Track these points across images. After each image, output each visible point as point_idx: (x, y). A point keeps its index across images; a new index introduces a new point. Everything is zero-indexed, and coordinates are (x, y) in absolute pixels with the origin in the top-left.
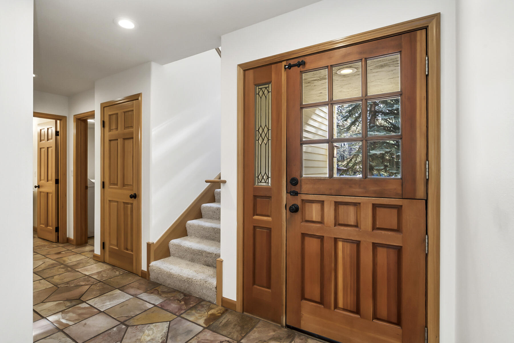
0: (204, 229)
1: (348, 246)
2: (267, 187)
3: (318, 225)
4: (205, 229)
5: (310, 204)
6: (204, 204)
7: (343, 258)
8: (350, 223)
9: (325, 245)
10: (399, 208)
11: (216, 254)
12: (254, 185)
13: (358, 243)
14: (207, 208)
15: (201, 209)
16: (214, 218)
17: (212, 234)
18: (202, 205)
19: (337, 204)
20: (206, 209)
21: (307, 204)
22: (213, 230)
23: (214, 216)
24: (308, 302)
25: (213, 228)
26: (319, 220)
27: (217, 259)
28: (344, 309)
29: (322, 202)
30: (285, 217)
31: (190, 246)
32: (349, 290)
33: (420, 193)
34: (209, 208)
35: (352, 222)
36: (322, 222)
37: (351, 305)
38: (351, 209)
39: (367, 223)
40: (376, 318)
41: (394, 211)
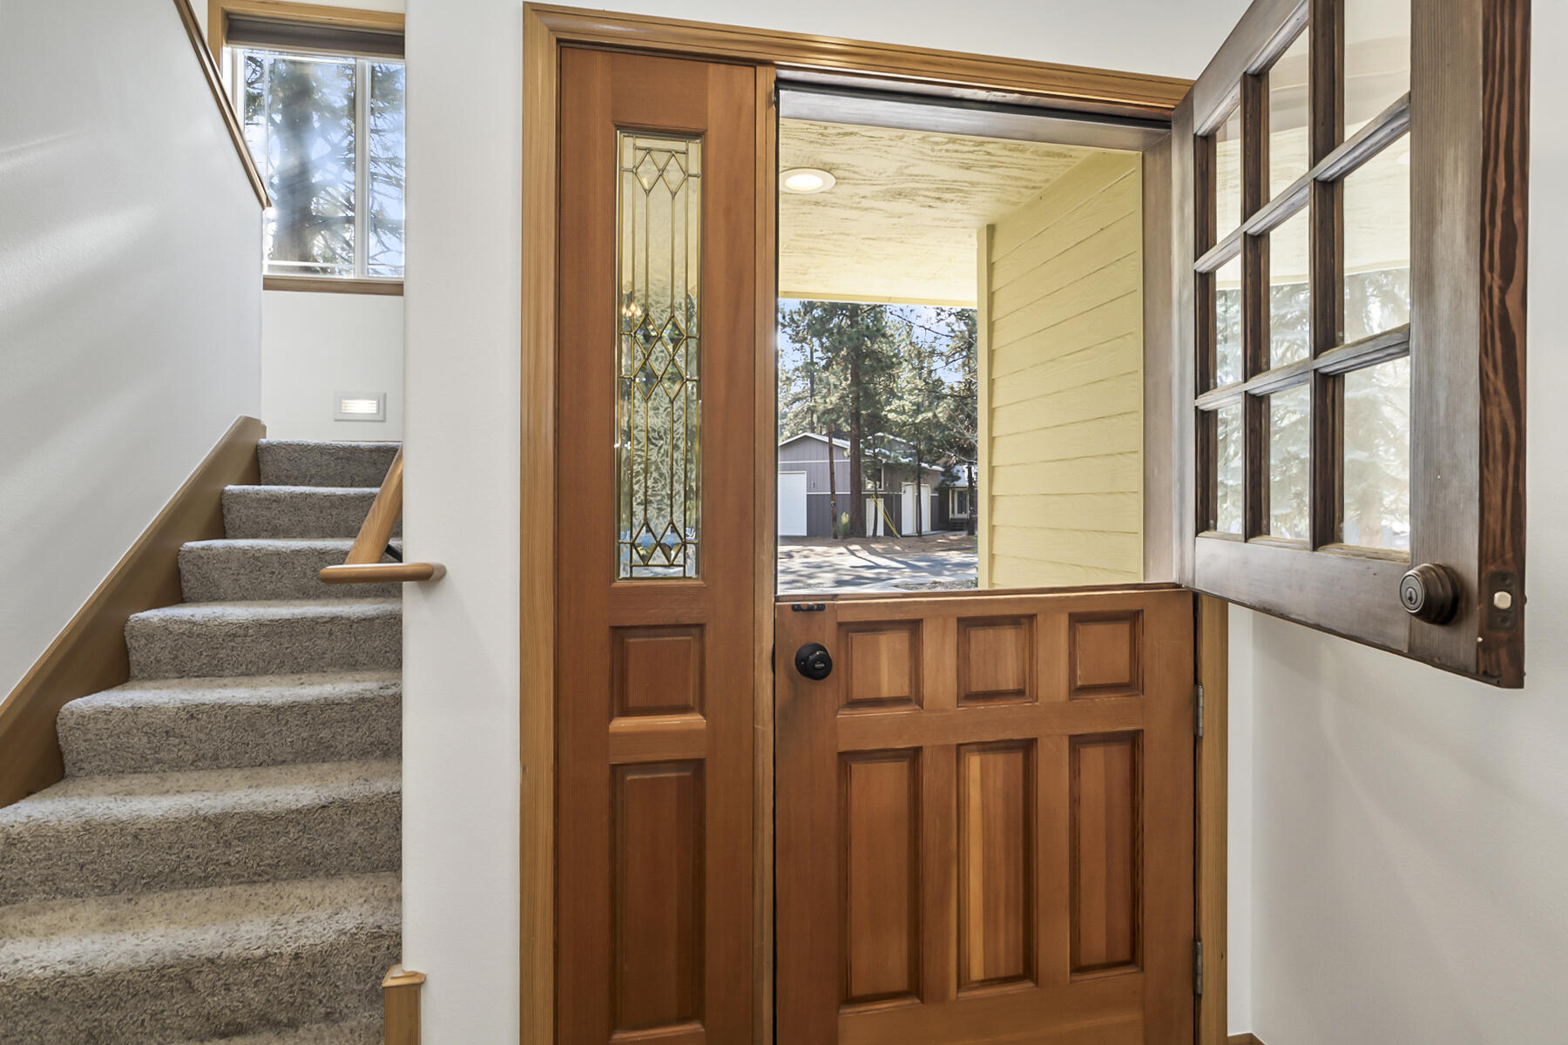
0: (136, 837)
1: (998, 760)
2: (681, 583)
3: (902, 711)
4: (145, 837)
5: (868, 637)
6: (79, 701)
7: (985, 807)
8: (1003, 687)
9: (928, 777)
10: (1133, 618)
11: (297, 956)
12: (614, 581)
13: (1027, 747)
14: (108, 721)
15: (60, 729)
16: (158, 761)
17: (200, 851)
18: (67, 706)
19: (966, 624)
20: (101, 725)
21: (858, 638)
22: (212, 828)
23: (162, 755)
24: (862, 1009)
25: (205, 819)
26: (903, 689)
27: (388, 982)
28: (986, 982)
29: (914, 627)
30: (771, 703)
31: (71, 963)
32: (1002, 911)
34: (126, 715)
35: (1009, 681)
36: (914, 697)
37: (1008, 964)
38: (1009, 636)
39: (1054, 680)
40: (1078, 968)
41: (1123, 629)
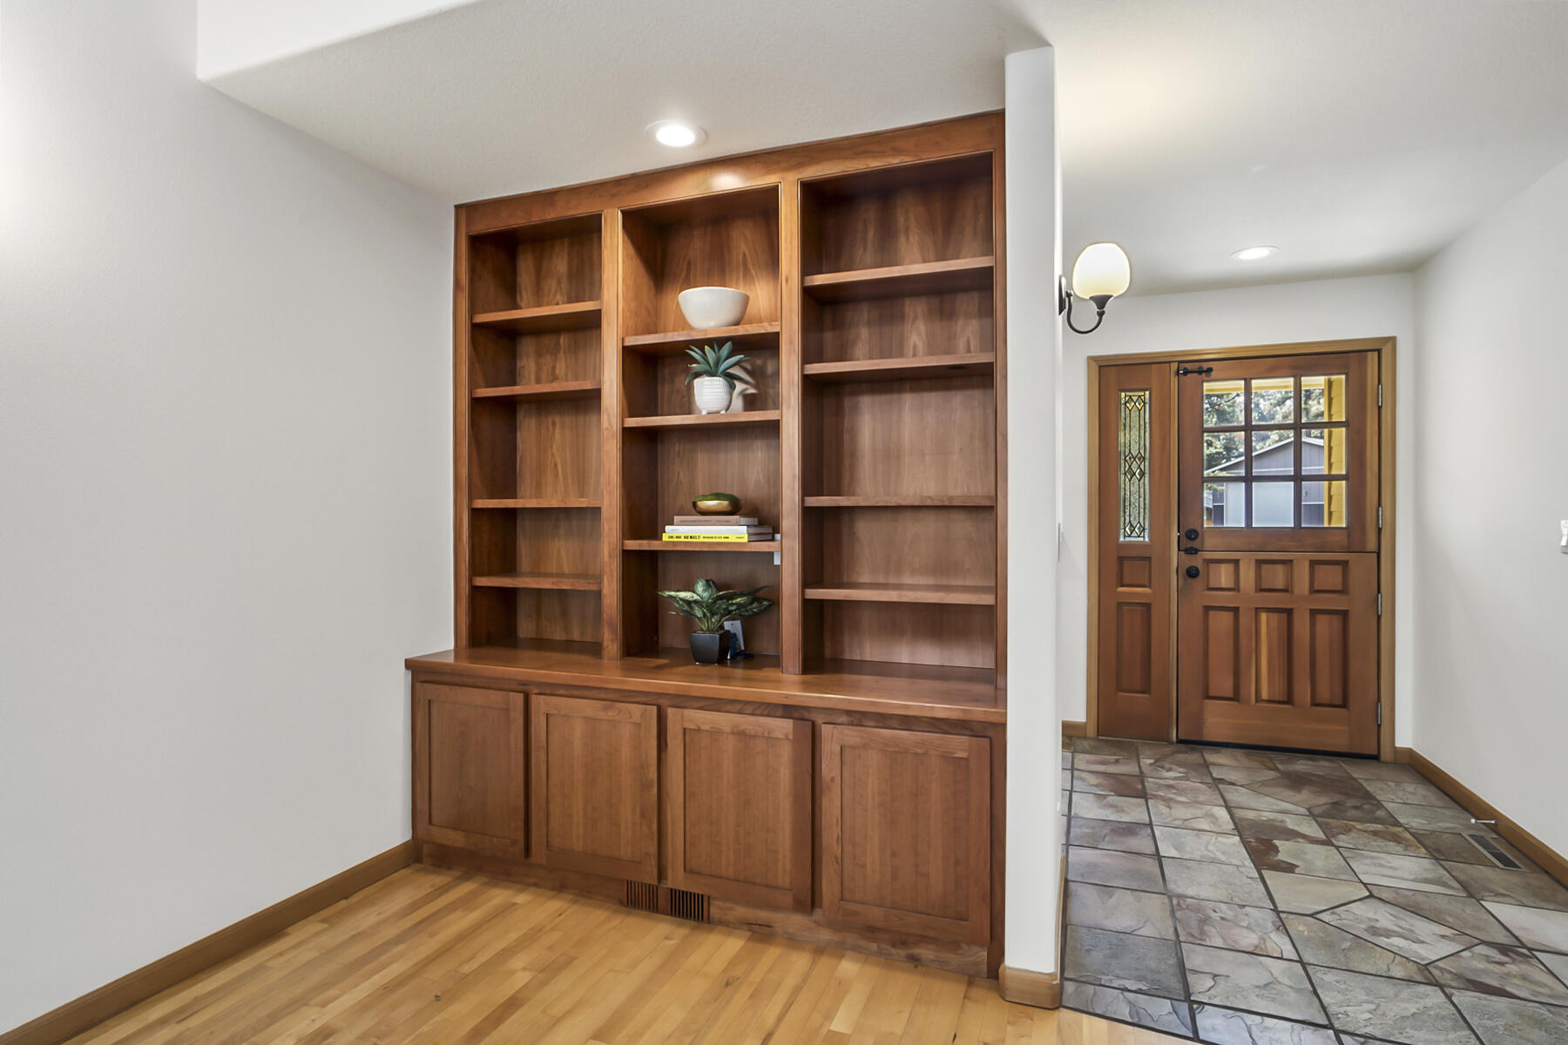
1: (1275, 616)
2: (1142, 543)
3: (1231, 594)
5: (1216, 565)
7: (1268, 634)
8: (1277, 588)
9: (1242, 619)
10: (1345, 564)
12: (1118, 542)
13: (1289, 612)
19: (1260, 563)
21: (1212, 565)
24: (1214, 701)
26: (1231, 585)
28: (1269, 702)
29: (1236, 562)
30: (1176, 586)
32: (1276, 675)
33: (1371, 544)
35: (1280, 585)
36: (1236, 589)
37: (1279, 693)
38: (1280, 568)
39: (1302, 585)
40: (1315, 704)
41: (1339, 568)
